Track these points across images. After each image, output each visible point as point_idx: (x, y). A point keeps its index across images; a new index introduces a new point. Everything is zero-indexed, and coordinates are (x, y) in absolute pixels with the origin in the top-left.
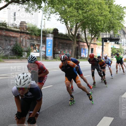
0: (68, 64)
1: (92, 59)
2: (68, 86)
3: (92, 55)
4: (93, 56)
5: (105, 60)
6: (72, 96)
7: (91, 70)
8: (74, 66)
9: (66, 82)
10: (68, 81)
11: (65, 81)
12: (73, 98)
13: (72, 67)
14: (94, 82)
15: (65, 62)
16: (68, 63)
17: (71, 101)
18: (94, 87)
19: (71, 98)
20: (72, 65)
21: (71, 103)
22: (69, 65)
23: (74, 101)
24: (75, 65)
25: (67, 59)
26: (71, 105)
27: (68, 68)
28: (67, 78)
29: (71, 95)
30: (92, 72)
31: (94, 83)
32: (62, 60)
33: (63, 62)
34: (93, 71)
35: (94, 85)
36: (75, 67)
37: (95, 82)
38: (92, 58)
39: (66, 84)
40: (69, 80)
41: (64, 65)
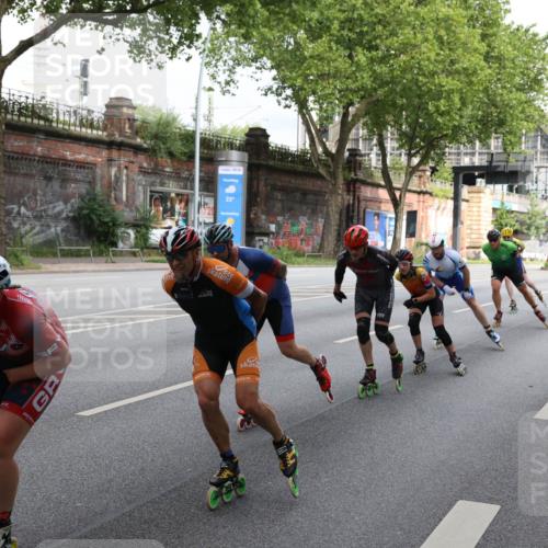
0: (201, 274)
1: (355, 256)
2: (205, 400)
3: (356, 233)
4: (362, 236)
5: (434, 264)
6: (228, 457)
7: (356, 313)
9: (197, 377)
10: (208, 374)
11: (194, 375)
12: (234, 468)
14: (367, 370)
15: (188, 261)
16: (206, 266)
18: (370, 393)
19: (223, 470)
23: (240, 484)
24: (246, 284)
26: (213, 507)
27: (205, 295)
28: (200, 356)
29: (225, 449)
30: (358, 320)
31: (366, 377)
32: (169, 248)
33: (175, 263)
34: (365, 315)
35: (364, 385)
36: (243, 294)
37: (375, 372)
38: (355, 248)
39: (198, 387)
40: (212, 368)
41: (179, 275)
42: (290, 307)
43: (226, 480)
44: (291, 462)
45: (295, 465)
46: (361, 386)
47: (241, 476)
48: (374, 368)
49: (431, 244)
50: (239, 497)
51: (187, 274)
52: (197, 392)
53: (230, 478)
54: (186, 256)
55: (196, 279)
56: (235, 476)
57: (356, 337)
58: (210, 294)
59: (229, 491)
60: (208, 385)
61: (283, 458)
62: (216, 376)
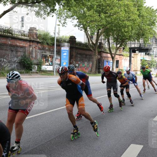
0: (68, 79)
1: (107, 74)
2: (69, 112)
3: (107, 67)
4: (109, 68)
5: (127, 75)
6: (75, 127)
7: (107, 89)
8: (77, 82)
9: (67, 106)
10: (70, 105)
11: (66, 105)
12: (77, 129)
13: (75, 84)
15: (65, 76)
16: (70, 77)
17: (73, 134)
18: (111, 111)
19: (74, 130)
20: (74, 81)
21: (74, 137)
22: (70, 81)
23: (78, 134)
24: (80, 81)
25: (67, 71)
26: (72, 140)
27: (69, 85)
28: (68, 100)
29: (75, 125)
30: (108, 91)
31: (110, 107)
32: (60, 72)
33: (62, 76)
34: (110, 89)
35: (110, 109)
36: (79, 84)
37: (113, 105)
38: (107, 72)
39: (67, 108)
40: (71, 103)
41: (63, 79)
42: (90, 87)
43: (75, 133)
44: (96, 128)
45: (97, 128)
46: (109, 109)
47: (79, 132)
48: (112, 104)
49: (127, 70)
50: (78, 137)
51: (65, 79)
52: (67, 110)
53: (76, 132)
54: (64, 74)
55: (67, 80)
56: (78, 132)
57: (107, 95)
58: (71, 84)
59: (76, 136)
60: (70, 108)
61: (93, 127)
62: (72, 105)
